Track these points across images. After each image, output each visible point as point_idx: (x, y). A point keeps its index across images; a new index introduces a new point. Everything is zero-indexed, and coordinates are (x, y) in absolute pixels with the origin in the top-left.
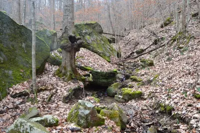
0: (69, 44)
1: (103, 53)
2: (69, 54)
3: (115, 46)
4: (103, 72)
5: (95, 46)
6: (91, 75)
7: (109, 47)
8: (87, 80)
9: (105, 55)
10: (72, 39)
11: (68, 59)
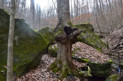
0: (64, 35)
1: (95, 46)
2: (64, 47)
3: (103, 40)
4: (101, 64)
5: (89, 40)
6: (89, 67)
7: (100, 41)
8: (86, 75)
9: (97, 47)
10: (68, 30)
11: (64, 52)
